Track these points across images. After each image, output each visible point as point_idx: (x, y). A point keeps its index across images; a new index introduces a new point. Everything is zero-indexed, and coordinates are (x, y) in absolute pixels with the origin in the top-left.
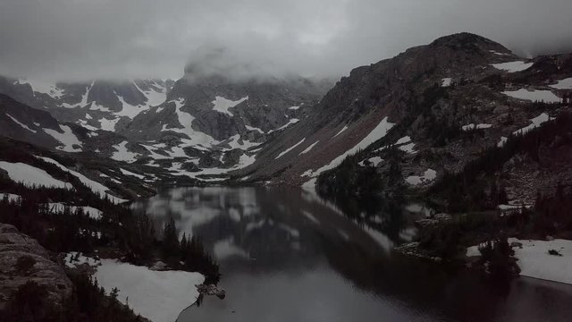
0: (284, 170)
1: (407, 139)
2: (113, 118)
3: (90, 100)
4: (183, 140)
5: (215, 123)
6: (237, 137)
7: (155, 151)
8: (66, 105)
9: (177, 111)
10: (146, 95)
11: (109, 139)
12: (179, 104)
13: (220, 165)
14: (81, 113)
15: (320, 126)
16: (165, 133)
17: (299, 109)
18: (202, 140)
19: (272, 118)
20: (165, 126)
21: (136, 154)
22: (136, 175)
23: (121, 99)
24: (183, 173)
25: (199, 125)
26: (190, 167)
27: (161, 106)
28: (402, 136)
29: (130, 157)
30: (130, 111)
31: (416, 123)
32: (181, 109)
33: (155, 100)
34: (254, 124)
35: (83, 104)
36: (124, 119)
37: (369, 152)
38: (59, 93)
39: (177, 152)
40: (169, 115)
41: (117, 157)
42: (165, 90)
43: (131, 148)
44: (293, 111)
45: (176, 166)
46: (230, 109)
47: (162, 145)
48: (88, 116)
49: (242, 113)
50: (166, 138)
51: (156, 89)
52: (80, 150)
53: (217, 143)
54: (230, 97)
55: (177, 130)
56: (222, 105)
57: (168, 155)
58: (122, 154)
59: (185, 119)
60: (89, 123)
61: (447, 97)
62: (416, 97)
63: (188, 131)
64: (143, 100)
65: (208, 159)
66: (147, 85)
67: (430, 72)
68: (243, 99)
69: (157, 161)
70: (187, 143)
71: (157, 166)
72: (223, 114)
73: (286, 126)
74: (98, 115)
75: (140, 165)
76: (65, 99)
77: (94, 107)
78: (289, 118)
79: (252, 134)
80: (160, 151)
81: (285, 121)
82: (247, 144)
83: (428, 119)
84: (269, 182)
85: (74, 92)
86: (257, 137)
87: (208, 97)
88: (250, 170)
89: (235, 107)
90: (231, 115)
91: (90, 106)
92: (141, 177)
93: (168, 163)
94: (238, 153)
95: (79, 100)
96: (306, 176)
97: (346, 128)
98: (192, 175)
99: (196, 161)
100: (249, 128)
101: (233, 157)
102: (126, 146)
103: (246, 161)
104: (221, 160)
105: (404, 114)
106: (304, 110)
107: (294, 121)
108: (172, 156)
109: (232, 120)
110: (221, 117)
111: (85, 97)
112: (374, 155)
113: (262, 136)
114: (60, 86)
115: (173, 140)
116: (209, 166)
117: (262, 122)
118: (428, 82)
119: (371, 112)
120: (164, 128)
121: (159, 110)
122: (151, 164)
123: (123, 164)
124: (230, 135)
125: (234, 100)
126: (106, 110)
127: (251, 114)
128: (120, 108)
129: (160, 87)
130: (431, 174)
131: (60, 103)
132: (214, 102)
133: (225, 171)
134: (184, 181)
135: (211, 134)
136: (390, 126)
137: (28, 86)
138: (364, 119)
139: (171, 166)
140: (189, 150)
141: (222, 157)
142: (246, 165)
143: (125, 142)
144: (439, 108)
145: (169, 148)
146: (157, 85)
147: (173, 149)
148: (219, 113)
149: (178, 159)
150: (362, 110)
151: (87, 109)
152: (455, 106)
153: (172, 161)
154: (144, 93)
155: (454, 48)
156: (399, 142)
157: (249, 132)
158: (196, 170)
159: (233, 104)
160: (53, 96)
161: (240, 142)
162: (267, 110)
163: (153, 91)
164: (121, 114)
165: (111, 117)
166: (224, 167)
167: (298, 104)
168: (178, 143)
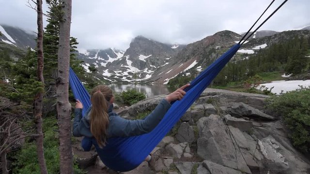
0: (159, 79)
2: (106, 62)
3: (98, 56)
5: (139, 64)
6: (147, 69)
7: (118, 73)
8: (90, 58)
9: (127, 60)
11: (103, 69)
12: (127, 57)
13: (139, 78)
14: (94, 60)
15: (174, 64)
17: (169, 59)
18: (134, 70)
19: (159, 62)
21: (111, 74)
22: (108, 80)
23: (108, 56)
24: (127, 80)
25: (133, 65)
26: (129, 78)
27: (121, 58)
28: (199, 66)
29: (109, 75)
30: (111, 60)
31: (204, 61)
33: (120, 56)
34: (153, 64)
35: (96, 57)
36: (109, 63)
37: (187, 72)
38: (88, 54)
39: (126, 73)
40: (124, 61)
41: (104, 74)
42: (123, 53)
43: (109, 72)
44: (167, 60)
45: (124, 78)
46: (145, 59)
47: (121, 71)
48: (97, 62)
49: (149, 60)
50: (122, 69)
51: (120, 53)
53: (140, 71)
54: (145, 55)
55: (126, 66)
56: (142, 58)
57: (122, 74)
58: (106, 73)
59: (129, 62)
60: (97, 64)
61: (215, 52)
62: (206, 53)
63: (130, 66)
64: (116, 56)
65: (135, 76)
66: (117, 52)
67: (212, 44)
68: (150, 56)
69: (118, 76)
70: (129, 71)
71: (118, 78)
72: (142, 61)
73: (164, 65)
74: (101, 61)
75: (112, 77)
76: (90, 56)
77: (99, 59)
80: (119, 73)
81: (164, 63)
82: (150, 71)
83: (208, 60)
84: (153, 83)
85: (93, 53)
86: (154, 69)
87: (137, 55)
89: (147, 59)
90: (145, 61)
92: (110, 80)
93: (122, 77)
94: (146, 74)
95: (94, 56)
96: (166, 81)
97: (182, 64)
98: (129, 81)
99: (131, 77)
100: (151, 66)
101: (144, 75)
103: (148, 77)
105: (201, 59)
106: (171, 59)
107: (167, 63)
108: (124, 75)
109: (145, 63)
111: (96, 55)
114: (88, 51)
115: (124, 70)
117: (156, 63)
118: (211, 47)
119: (191, 59)
120: (122, 66)
121: (120, 60)
122: (116, 77)
123: (106, 77)
124: (144, 68)
125: (146, 56)
126: (103, 60)
127: (152, 61)
128: (108, 59)
131: (88, 57)
132: (139, 57)
133: (140, 80)
134: (126, 83)
135: (138, 68)
136: (196, 63)
138: (189, 61)
140: (129, 73)
141: (140, 75)
142: (148, 78)
143: (108, 70)
144: (212, 56)
146: (121, 51)
147: (124, 72)
149: (125, 76)
150: (189, 58)
151: (97, 59)
152: (217, 55)
154: (117, 54)
156: (198, 68)
157: (151, 67)
158: (131, 79)
159: (146, 57)
160: (86, 55)
161: (148, 71)
162: (158, 60)
163: (119, 53)
164: (108, 61)
165: (105, 62)
166: (140, 78)
167: (169, 57)
168: (126, 71)
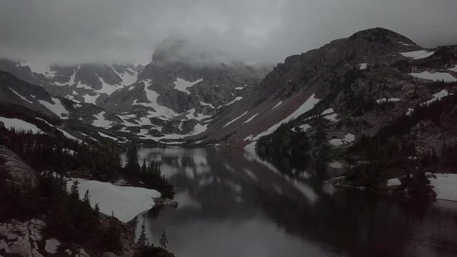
0: (230, 135)
1: (331, 110)
3: (76, 81)
4: (149, 112)
5: (176, 99)
6: (193, 111)
7: (128, 120)
8: (57, 84)
9: (146, 89)
10: (121, 77)
11: (91, 110)
12: (147, 84)
13: (178, 132)
14: (69, 90)
15: (260, 102)
16: (135, 107)
17: (243, 90)
18: (164, 113)
19: (221, 96)
20: (135, 101)
21: (111, 122)
22: (111, 137)
23: (101, 79)
24: (149, 137)
25: (162, 101)
26: (155, 133)
27: (133, 85)
28: (327, 108)
29: (107, 124)
30: (108, 89)
31: (338, 98)
32: (149, 88)
33: (128, 80)
34: (206, 101)
35: (71, 83)
36: (103, 95)
37: (300, 120)
38: (52, 74)
39: (145, 121)
40: (139, 92)
41: (96, 124)
42: (136, 73)
43: (108, 117)
44: (238, 90)
45: (143, 132)
46: (187, 88)
47: (133, 116)
48: (74, 93)
49: (197, 91)
50: (136, 110)
51: (129, 72)
52: (67, 118)
53: (177, 115)
54: (188, 79)
55: (145, 104)
56: (182, 85)
57: (137, 123)
58: (101, 121)
59: (152, 95)
60: (76, 97)
61: (364, 77)
62: (338, 79)
63: (154, 105)
64: (119, 81)
65: (169, 127)
66: (121, 69)
67: (350, 58)
68: (198, 81)
69: (128, 128)
70: (153, 115)
71: (129, 131)
72: (182, 93)
73: (232, 102)
74: (82, 91)
75: (115, 130)
76: (57, 79)
77: (80, 85)
78: (235, 96)
79: (205, 108)
80: (131, 120)
81: (231, 98)
82: (201, 117)
83: (348, 94)
84: (217, 145)
85: (64, 73)
86: (209, 111)
87: (170, 78)
88: (203, 136)
89: (192, 87)
90: (189, 93)
91: (76, 85)
92: (115, 139)
93: (138, 129)
94: (193, 122)
95: (68, 80)
96: (248, 140)
97: (280, 103)
98: (156, 139)
99: (160, 129)
100: (203, 104)
101: (189, 125)
102: (104, 115)
103: (200, 129)
104: (179, 128)
105: (328, 92)
106: (247, 90)
107: (239, 98)
108: (141, 124)
109: (189, 97)
110: (180, 95)
111: (73, 78)
112: (304, 123)
113: (213, 110)
114: (53, 68)
115: (142, 112)
116: (170, 132)
117: (213, 98)
118: (348, 66)
119: (302, 90)
120: (135, 103)
121: (131, 88)
122: (123, 130)
123: (101, 129)
124: (187, 109)
125: (191, 81)
126: (90, 88)
127: (205, 93)
128: (100, 87)
129: (132, 71)
130: (350, 138)
131: (53, 81)
132: (175, 83)
133: (182, 137)
134: (149, 144)
135: (172, 108)
136: (317, 101)
137: (27, 68)
138: (295, 96)
139: (139, 132)
140: (154, 120)
141: (180, 125)
142: (200, 132)
143: (103, 112)
144: (357, 86)
145: (138, 118)
146: (130, 69)
147: (142, 119)
148: (179, 92)
149: (145, 127)
150: (294, 89)
151: (74, 87)
152: (371, 84)
153: (141, 128)
154: (120, 75)
155: (370, 40)
156: (325, 112)
157: (203, 107)
158: (159, 135)
159: (190, 84)
160: (47, 76)
161: (195, 115)
162: (217, 90)
163: (126, 74)
164: (101, 91)
165: (93, 94)
166: (182, 133)
167: (242, 85)
168: (145, 114)
